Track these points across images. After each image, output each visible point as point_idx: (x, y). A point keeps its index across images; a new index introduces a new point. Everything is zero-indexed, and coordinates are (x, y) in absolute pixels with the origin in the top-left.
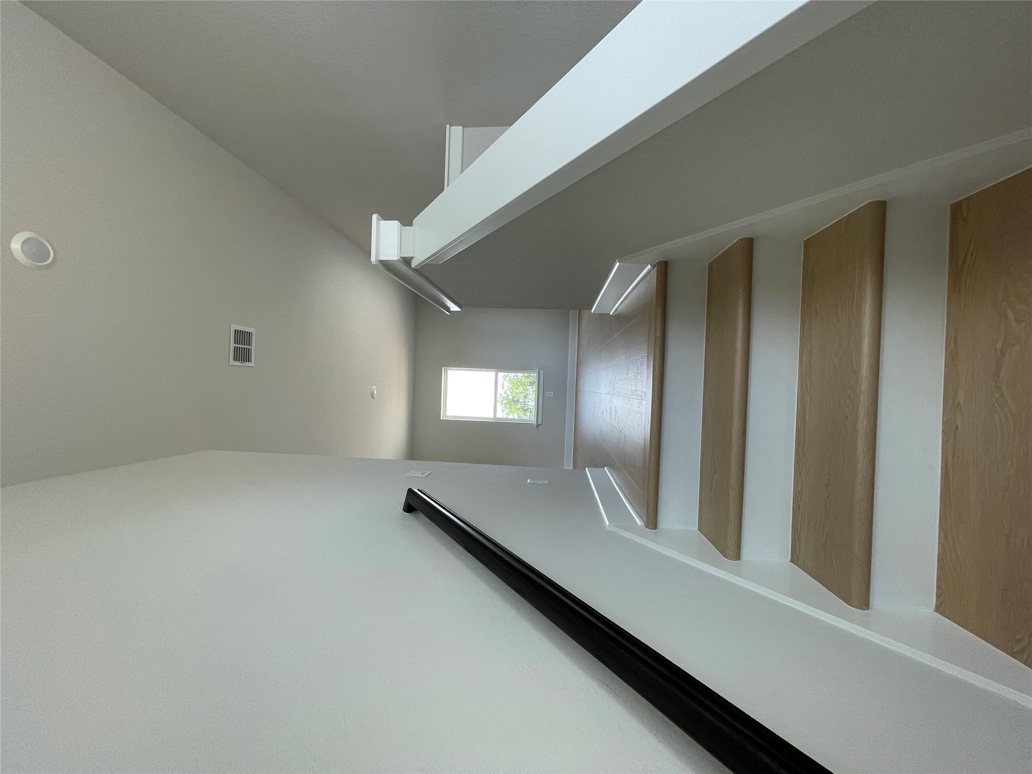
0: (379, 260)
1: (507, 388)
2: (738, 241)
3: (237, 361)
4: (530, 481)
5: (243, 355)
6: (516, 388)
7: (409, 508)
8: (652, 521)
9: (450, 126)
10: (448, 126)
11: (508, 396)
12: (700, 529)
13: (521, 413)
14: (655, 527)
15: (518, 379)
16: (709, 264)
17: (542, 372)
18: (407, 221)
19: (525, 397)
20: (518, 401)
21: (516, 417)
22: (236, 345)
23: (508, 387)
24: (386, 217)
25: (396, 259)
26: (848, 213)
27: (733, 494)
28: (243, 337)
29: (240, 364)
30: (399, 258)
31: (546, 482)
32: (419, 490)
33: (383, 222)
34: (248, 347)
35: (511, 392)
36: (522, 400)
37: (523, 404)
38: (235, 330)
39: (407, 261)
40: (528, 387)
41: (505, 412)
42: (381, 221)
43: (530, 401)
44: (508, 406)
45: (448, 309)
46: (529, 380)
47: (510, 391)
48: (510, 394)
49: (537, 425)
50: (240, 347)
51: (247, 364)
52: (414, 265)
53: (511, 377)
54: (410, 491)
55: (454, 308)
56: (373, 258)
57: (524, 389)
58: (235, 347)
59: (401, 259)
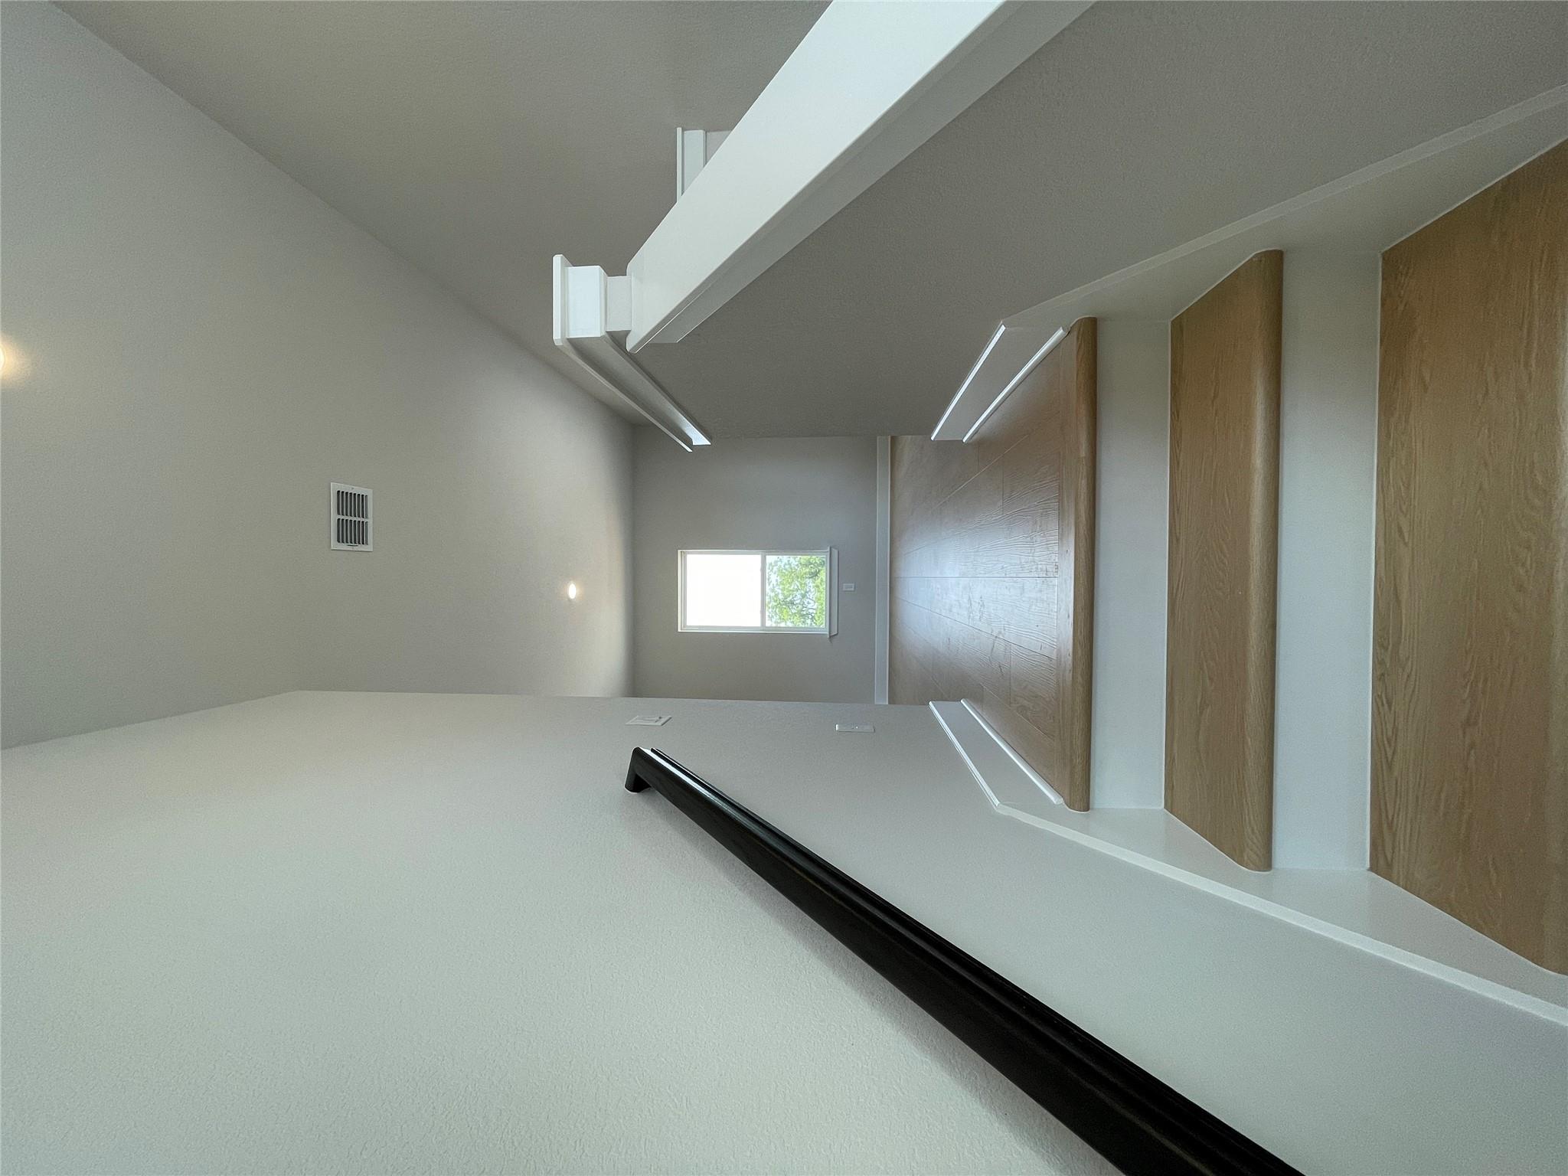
0: (568, 339)
1: (775, 583)
2: (1251, 259)
3: (343, 542)
4: (839, 727)
5: (352, 532)
6: (789, 583)
7: (636, 785)
8: (1080, 795)
9: (683, 131)
10: (679, 130)
11: (777, 595)
12: (1170, 806)
13: (796, 619)
14: (1086, 806)
15: (791, 569)
16: (1172, 322)
17: (835, 552)
18: (616, 267)
19: (804, 596)
20: (792, 603)
21: (791, 625)
22: (341, 517)
23: (777, 581)
24: (577, 259)
25: (598, 335)
26: (1507, 174)
27: (1253, 744)
28: (351, 504)
29: (350, 548)
30: (604, 333)
31: (868, 728)
32: (652, 750)
33: (572, 269)
34: (361, 520)
35: (782, 590)
36: (798, 602)
37: (800, 607)
38: (339, 492)
39: (617, 339)
40: (808, 580)
41: (774, 620)
42: (570, 268)
43: (810, 601)
44: (777, 610)
45: (688, 441)
46: (808, 570)
47: (781, 587)
48: (780, 592)
49: (830, 637)
50: (347, 520)
51: (361, 547)
52: (630, 345)
53: (780, 566)
54: (638, 753)
55: (699, 439)
56: (557, 336)
57: (801, 584)
58: (339, 519)
59: (607, 336)
